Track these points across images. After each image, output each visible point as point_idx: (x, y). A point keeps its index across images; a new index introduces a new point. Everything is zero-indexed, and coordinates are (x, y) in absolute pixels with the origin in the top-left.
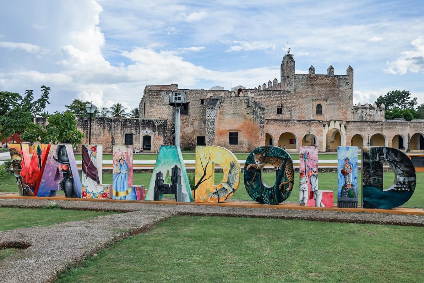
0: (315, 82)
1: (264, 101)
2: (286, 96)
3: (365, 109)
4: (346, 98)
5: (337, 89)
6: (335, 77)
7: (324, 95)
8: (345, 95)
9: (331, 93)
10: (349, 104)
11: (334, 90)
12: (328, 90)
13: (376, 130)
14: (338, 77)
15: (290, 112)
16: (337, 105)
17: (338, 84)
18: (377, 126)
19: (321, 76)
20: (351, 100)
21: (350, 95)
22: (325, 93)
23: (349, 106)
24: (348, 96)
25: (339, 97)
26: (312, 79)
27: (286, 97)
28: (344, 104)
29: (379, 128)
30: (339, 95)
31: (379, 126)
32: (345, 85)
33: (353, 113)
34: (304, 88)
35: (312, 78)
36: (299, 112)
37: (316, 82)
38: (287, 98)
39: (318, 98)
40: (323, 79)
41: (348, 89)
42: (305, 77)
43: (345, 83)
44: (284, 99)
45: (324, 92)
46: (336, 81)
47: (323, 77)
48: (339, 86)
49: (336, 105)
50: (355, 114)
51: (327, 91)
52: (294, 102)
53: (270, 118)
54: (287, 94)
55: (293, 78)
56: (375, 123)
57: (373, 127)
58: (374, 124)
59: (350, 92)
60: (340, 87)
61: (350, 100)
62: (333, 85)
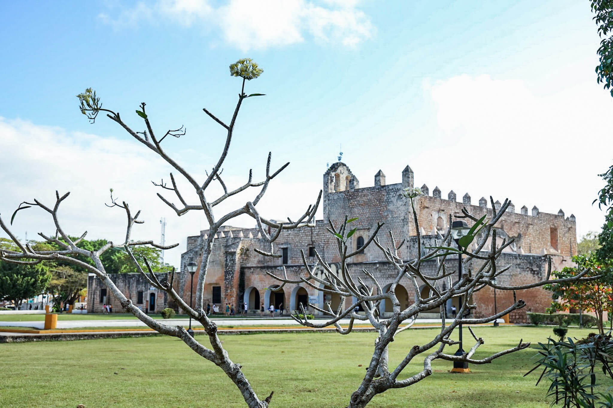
0: (354, 201)
1: (293, 239)
2: (318, 228)
3: (428, 239)
4: (398, 222)
5: (385, 209)
6: (382, 189)
7: (366, 222)
8: (397, 217)
9: (376, 216)
10: (403, 232)
11: (380, 211)
12: (372, 212)
13: (389, 277)
14: (386, 188)
15: (322, 253)
16: (385, 236)
17: (386, 200)
18: (390, 271)
19: (362, 191)
20: (406, 225)
21: (404, 217)
22: (367, 218)
23: (403, 236)
24: (401, 219)
25: (388, 222)
26: (350, 198)
27: (318, 230)
28: (396, 234)
29: (394, 273)
30: (387, 218)
31: (393, 270)
32: (397, 200)
33: (409, 248)
34: (340, 213)
35: (350, 195)
36: (333, 251)
37: (356, 201)
38: (319, 232)
39: (359, 226)
40: (364, 196)
41: (401, 207)
42: (341, 196)
43: (396, 197)
44: (316, 233)
45: (367, 216)
46: (384, 195)
47: (365, 191)
48: (387, 202)
49: (383, 235)
50: (412, 248)
51: (371, 214)
52: (328, 236)
53: (299, 263)
54: (319, 225)
55: (327, 199)
56: (388, 266)
57: (385, 272)
58: (386, 267)
59: (404, 211)
60: (390, 205)
61: (404, 225)
62: (380, 203)
